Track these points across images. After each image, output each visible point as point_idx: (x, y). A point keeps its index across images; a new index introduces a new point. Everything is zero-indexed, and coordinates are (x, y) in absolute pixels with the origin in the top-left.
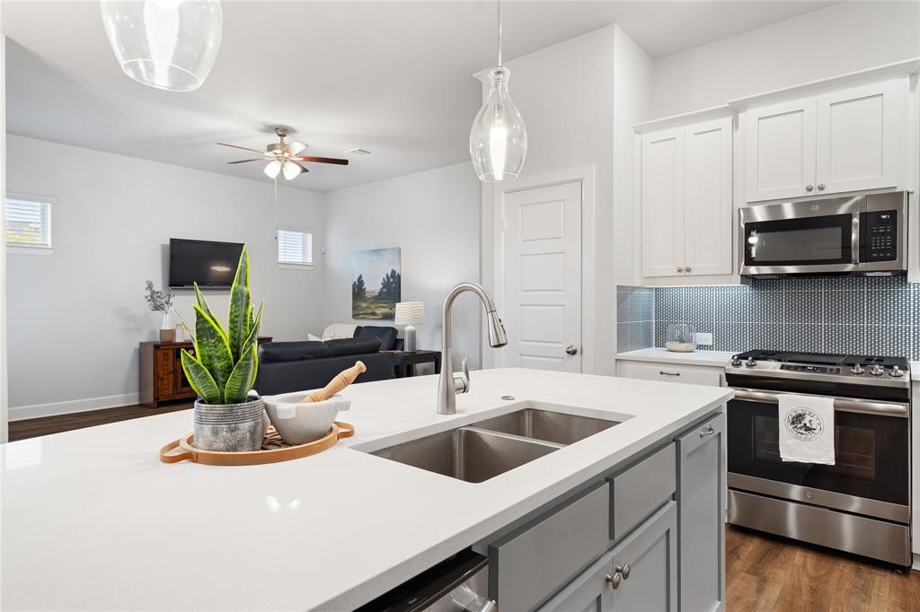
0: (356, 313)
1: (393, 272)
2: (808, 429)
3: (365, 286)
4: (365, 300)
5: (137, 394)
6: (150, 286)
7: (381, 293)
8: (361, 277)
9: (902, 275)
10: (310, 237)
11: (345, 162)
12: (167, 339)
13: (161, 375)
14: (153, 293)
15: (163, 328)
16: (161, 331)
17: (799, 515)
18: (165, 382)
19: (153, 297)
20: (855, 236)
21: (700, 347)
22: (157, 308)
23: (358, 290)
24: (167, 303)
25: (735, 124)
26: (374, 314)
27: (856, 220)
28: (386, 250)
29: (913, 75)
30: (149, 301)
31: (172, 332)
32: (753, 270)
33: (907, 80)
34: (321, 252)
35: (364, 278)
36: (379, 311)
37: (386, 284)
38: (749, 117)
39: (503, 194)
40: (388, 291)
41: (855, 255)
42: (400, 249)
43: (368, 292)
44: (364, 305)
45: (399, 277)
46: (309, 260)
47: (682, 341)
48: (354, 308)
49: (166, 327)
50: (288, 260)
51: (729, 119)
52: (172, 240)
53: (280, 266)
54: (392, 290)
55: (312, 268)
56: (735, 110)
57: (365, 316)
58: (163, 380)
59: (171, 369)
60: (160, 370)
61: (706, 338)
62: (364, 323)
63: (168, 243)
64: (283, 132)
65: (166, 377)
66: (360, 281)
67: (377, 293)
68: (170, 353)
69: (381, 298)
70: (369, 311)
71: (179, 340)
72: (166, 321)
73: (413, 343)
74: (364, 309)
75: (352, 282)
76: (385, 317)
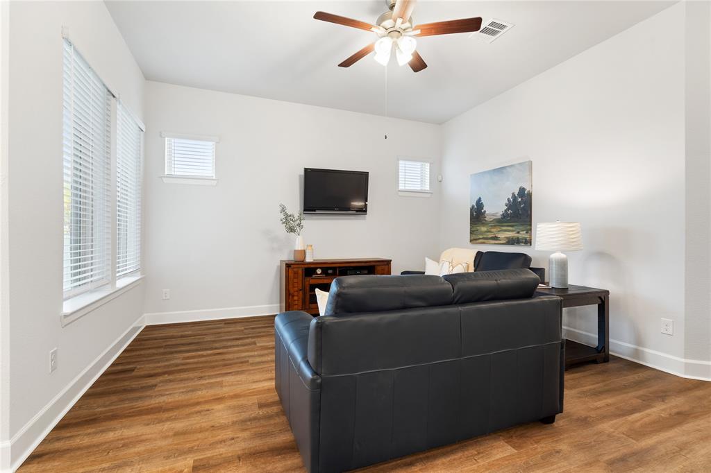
0: (474, 237)
1: (522, 190)
3: (485, 209)
4: (484, 223)
5: (279, 305)
6: (283, 210)
7: (505, 215)
8: (480, 199)
10: (427, 166)
12: (299, 258)
13: (292, 291)
14: (287, 216)
15: (297, 249)
16: (295, 251)
18: (296, 298)
19: (287, 219)
22: (291, 230)
23: (477, 215)
24: (299, 225)
26: (495, 238)
30: (284, 223)
31: (304, 252)
34: (438, 180)
35: (483, 201)
36: (502, 235)
37: (513, 204)
40: (514, 213)
42: (531, 162)
43: (488, 215)
44: (484, 229)
45: (530, 195)
46: (427, 188)
48: (472, 233)
49: (299, 247)
50: (408, 188)
52: (306, 170)
53: (400, 194)
54: (520, 210)
55: (429, 195)
57: (485, 241)
58: (293, 296)
62: (485, 248)
63: (303, 173)
65: (296, 294)
66: (479, 205)
67: (499, 215)
68: (300, 271)
69: (505, 220)
70: (490, 235)
71: (309, 259)
72: (299, 242)
73: (564, 276)
74: (482, 233)
75: (470, 206)
76: (511, 242)
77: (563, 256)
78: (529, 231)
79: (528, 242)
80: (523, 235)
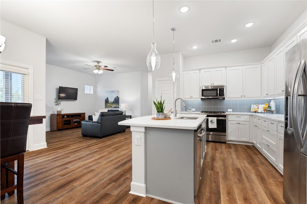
0: (106, 107)
1: (117, 96)
2: (213, 123)
3: (109, 100)
4: (109, 103)
7: (114, 102)
8: (108, 97)
9: (224, 98)
10: (92, 87)
11: (113, 70)
12: (59, 113)
13: (59, 122)
14: (56, 101)
16: (57, 111)
17: (211, 137)
20: (218, 92)
21: (193, 111)
23: (107, 101)
25: (200, 72)
26: (111, 107)
27: (218, 90)
28: (115, 91)
29: (226, 68)
31: (61, 111)
32: (203, 97)
33: (225, 68)
34: (95, 91)
36: (113, 106)
37: (115, 99)
38: (202, 71)
39: (157, 81)
41: (218, 95)
42: (119, 91)
44: (109, 105)
45: (119, 98)
46: (92, 93)
47: (190, 110)
48: (105, 105)
49: (59, 110)
50: (87, 93)
51: (199, 71)
53: (85, 94)
54: (117, 101)
55: (93, 95)
56: (200, 70)
57: (109, 107)
58: (59, 124)
59: (61, 121)
60: (58, 121)
61: (194, 110)
62: (110, 109)
63: (59, 88)
64: (98, 62)
66: (107, 99)
67: (112, 101)
68: (61, 117)
69: (113, 103)
70: (110, 106)
71: (62, 113)
72: (59, 108)
73: (125, 113)
74: (108, 105)
75: (105, 99)
76: (115, 107)
77: (125, 110)
78: (119, 105)
79: (118, 108)
80: (117, 106)
